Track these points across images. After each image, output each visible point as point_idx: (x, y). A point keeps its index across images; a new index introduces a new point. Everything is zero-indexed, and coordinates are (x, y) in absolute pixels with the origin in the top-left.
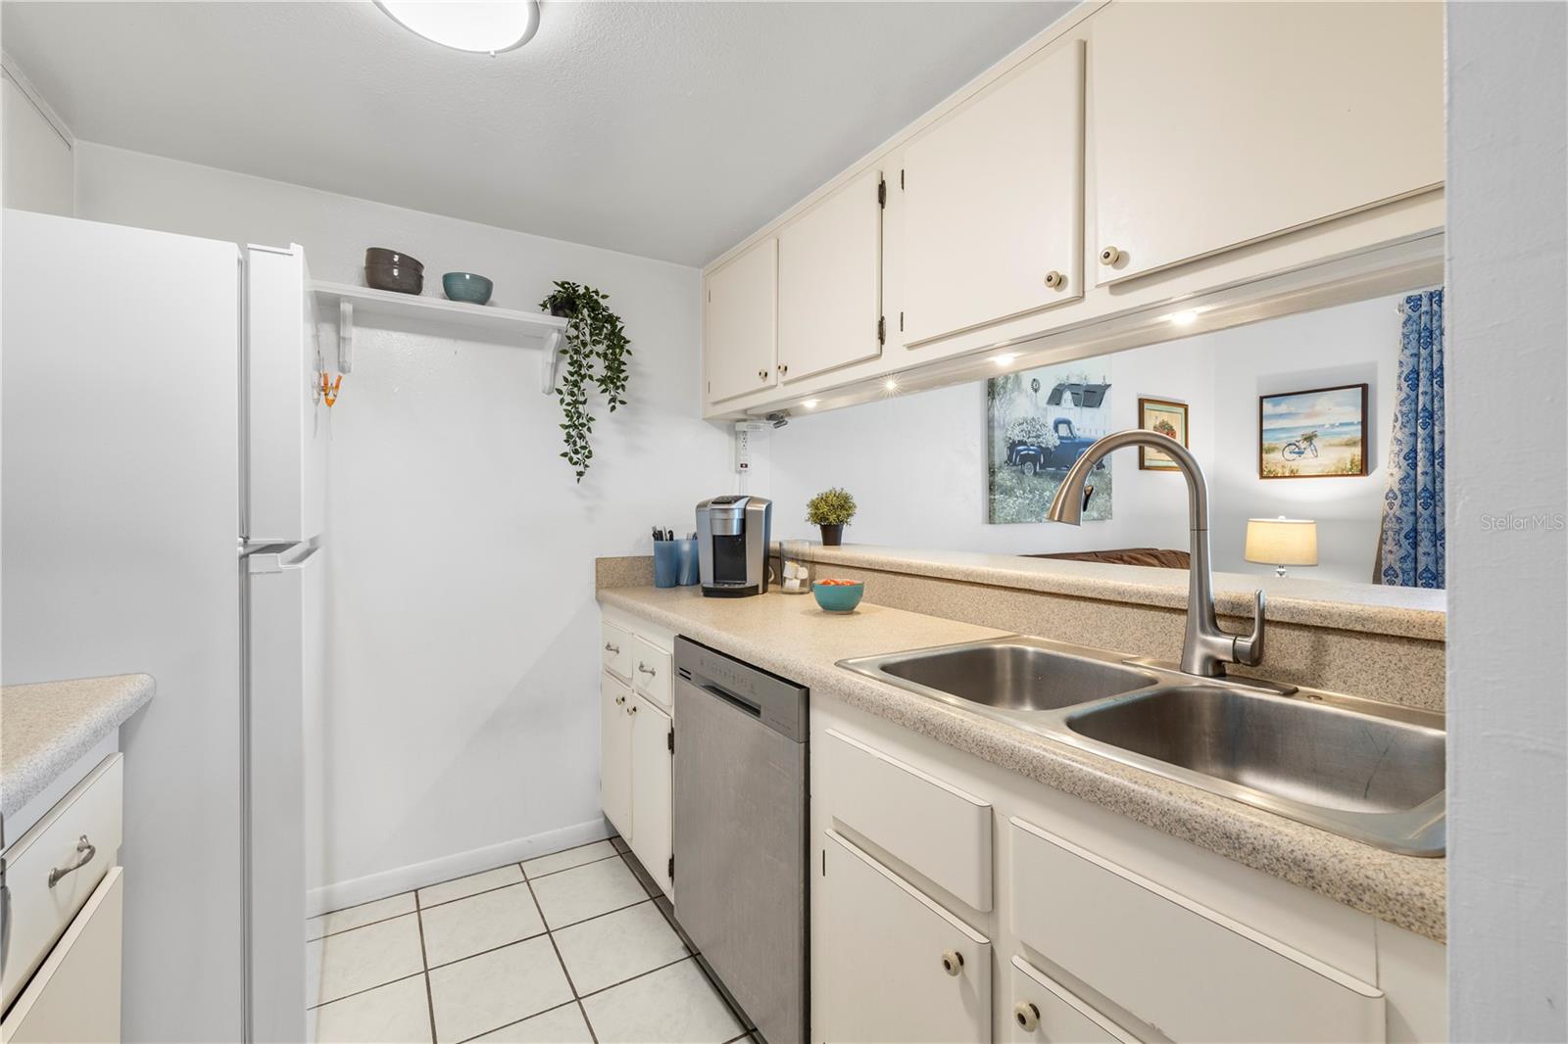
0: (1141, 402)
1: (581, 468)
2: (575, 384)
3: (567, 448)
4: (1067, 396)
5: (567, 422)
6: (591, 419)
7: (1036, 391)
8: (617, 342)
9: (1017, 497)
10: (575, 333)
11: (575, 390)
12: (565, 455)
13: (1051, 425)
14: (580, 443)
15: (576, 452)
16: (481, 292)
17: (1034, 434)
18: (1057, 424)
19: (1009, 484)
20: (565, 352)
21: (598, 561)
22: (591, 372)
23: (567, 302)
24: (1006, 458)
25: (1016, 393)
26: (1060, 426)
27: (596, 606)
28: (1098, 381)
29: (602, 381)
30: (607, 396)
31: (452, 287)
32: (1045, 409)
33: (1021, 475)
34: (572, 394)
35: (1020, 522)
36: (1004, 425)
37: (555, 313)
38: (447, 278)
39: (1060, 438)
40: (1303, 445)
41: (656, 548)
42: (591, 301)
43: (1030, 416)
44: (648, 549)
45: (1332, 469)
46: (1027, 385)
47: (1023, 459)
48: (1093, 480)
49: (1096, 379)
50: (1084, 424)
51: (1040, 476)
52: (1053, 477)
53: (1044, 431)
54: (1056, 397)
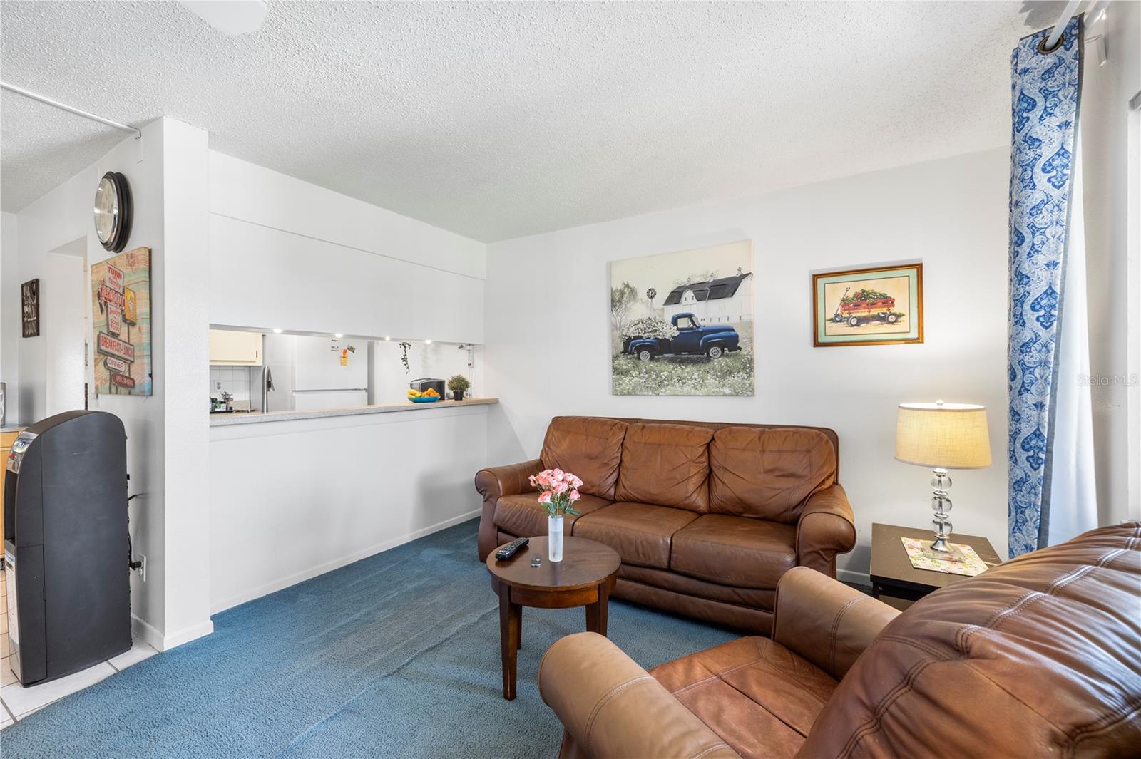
0: (816, 278)
4: (689, 294)
7: (651, 297)
9: (633, 376)
13: (668, 319)
17: (650, 330)
18: (675, 321)
19: (625, 367)
24: (622, 349)
25: (631, 303)
26: (679, 320)
28: (733, 274)
32: (663, 309)
33: (637, 361)
35: (636, 395)
36: (620, 327)
39: (679, 329)
43: (645, 317)
46: (642, 294)
47: (639, 349)
48: (723, 361)
49: (725, 272)
50: (711, 314)
51: (658, 360)
52: (672, 361)
53: (661, 326)
54: (675, 297)
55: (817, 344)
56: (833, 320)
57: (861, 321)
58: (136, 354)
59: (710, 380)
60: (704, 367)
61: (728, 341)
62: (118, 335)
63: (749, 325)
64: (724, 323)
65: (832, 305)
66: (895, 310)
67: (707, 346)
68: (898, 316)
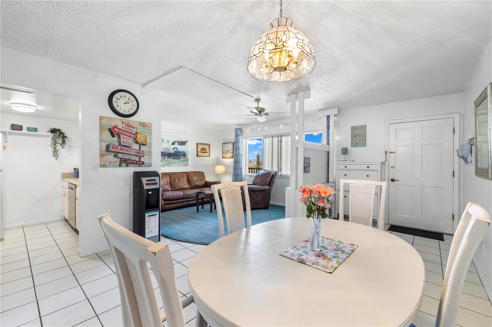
0: (197, 144)
1: (57, 158)
2: (55, 144)
3: (54, 155)
4: (176, 143)
5: (53, 150)
6: (58, 150)
7: (168, 143)
8: (64, 137)
9: (164, 162)
10: (55, 136)
11: (55, 145)
12: (53, 156)
13: (172, 149)
14: (56, 154)
15: (55, 155)
16: (35, 130)
17: (168, 150)
20: (53, 139)
21: (62, 173)
22: (59, 142)
23: (53, 131)
25: (163, 143)
26: (174, 149)
27: (62, 181)
28: (185, 140)
29: (61, 144)
30: (62, 146)
31: (29, 129)
32: (171, 146)
33: (164, 158)
34: (54, 146)
35: (164, 166)
37: (51, 133)
38: (27, 128)
39: (174, 151)
40: (227, 152)
41: (74, 171)
42: (59, 130)
43: (166, 147)
44: (73, 171)
45: (229, 157)
46: (166, 141)
47: (165, 155)
48: (183, 159)
49: (184, 140)
50: (181, 148)
51: (169, 158)
52: (173, 158)
53: (170, 150)
54: (173, 143)
55: (197, 156)
56: (199, 152)
57: (203, 152)
58: (145, 154)
59: (181, 163)
60: (179, 160)
61: (184, 155)
62: (130, 147)
63: (188, 152)
64: (183, 151)
65: (199, 150)
66: (207, 151)
67: (180, 155)
68: (207, 152)
